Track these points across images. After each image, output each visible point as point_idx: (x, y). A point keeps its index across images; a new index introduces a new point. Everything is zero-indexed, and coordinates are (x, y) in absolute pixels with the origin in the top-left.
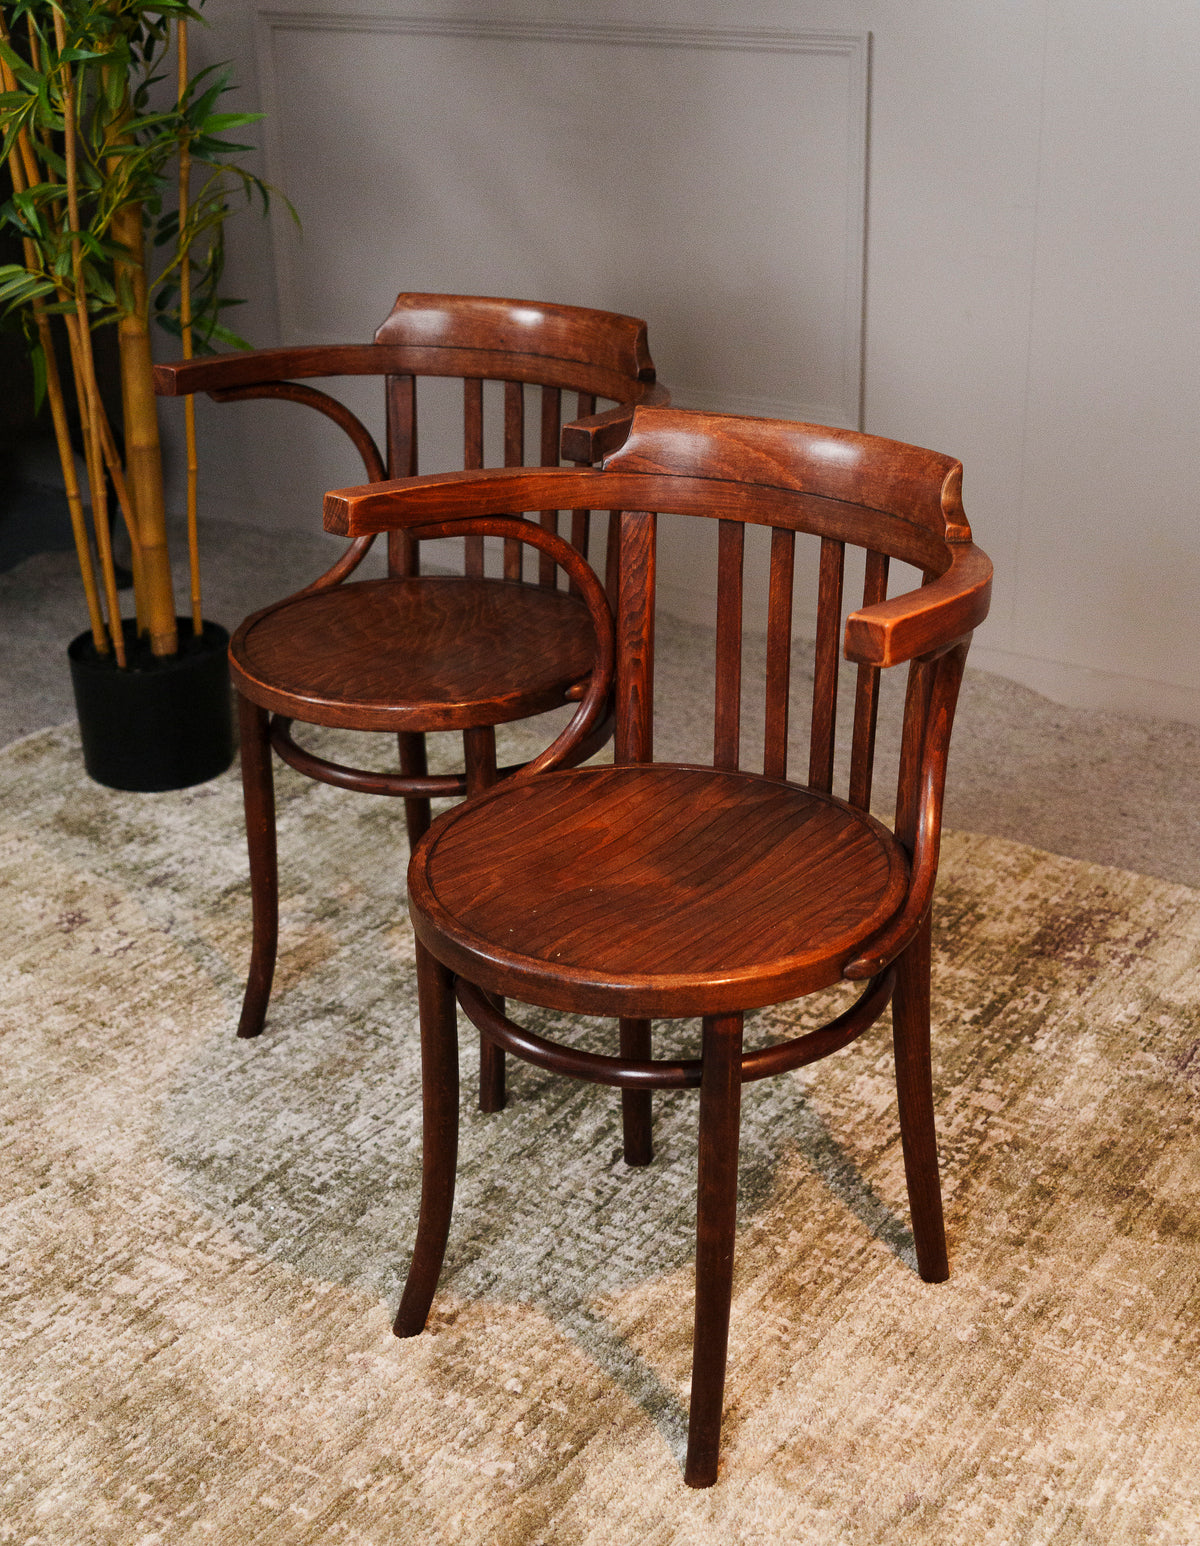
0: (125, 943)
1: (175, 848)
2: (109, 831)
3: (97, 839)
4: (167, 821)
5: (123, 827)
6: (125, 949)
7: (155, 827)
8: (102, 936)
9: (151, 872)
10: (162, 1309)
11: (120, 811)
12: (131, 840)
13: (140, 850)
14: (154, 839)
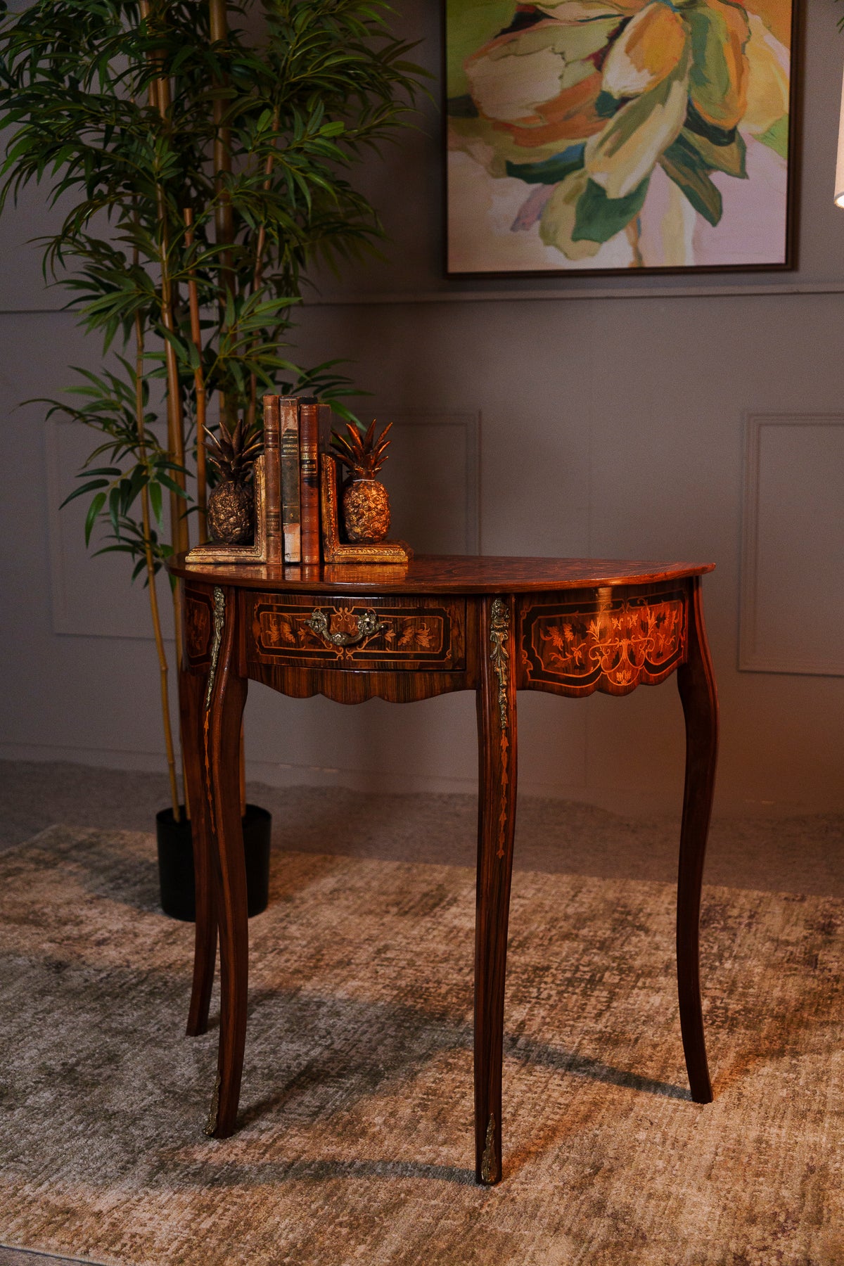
0: (103, 975)
1: (98, 926)
2: (46, 921)
3: (41, 925)
4: (83, 913)
5: (54, 918)
6: (106, 978)
7: (77, 917)
8: (85, 973)
9: (93, 938)
10: (280, 1143)
11: (46, 910)
12: (65, 924)
13: (76, 928)
14: (81, 922)
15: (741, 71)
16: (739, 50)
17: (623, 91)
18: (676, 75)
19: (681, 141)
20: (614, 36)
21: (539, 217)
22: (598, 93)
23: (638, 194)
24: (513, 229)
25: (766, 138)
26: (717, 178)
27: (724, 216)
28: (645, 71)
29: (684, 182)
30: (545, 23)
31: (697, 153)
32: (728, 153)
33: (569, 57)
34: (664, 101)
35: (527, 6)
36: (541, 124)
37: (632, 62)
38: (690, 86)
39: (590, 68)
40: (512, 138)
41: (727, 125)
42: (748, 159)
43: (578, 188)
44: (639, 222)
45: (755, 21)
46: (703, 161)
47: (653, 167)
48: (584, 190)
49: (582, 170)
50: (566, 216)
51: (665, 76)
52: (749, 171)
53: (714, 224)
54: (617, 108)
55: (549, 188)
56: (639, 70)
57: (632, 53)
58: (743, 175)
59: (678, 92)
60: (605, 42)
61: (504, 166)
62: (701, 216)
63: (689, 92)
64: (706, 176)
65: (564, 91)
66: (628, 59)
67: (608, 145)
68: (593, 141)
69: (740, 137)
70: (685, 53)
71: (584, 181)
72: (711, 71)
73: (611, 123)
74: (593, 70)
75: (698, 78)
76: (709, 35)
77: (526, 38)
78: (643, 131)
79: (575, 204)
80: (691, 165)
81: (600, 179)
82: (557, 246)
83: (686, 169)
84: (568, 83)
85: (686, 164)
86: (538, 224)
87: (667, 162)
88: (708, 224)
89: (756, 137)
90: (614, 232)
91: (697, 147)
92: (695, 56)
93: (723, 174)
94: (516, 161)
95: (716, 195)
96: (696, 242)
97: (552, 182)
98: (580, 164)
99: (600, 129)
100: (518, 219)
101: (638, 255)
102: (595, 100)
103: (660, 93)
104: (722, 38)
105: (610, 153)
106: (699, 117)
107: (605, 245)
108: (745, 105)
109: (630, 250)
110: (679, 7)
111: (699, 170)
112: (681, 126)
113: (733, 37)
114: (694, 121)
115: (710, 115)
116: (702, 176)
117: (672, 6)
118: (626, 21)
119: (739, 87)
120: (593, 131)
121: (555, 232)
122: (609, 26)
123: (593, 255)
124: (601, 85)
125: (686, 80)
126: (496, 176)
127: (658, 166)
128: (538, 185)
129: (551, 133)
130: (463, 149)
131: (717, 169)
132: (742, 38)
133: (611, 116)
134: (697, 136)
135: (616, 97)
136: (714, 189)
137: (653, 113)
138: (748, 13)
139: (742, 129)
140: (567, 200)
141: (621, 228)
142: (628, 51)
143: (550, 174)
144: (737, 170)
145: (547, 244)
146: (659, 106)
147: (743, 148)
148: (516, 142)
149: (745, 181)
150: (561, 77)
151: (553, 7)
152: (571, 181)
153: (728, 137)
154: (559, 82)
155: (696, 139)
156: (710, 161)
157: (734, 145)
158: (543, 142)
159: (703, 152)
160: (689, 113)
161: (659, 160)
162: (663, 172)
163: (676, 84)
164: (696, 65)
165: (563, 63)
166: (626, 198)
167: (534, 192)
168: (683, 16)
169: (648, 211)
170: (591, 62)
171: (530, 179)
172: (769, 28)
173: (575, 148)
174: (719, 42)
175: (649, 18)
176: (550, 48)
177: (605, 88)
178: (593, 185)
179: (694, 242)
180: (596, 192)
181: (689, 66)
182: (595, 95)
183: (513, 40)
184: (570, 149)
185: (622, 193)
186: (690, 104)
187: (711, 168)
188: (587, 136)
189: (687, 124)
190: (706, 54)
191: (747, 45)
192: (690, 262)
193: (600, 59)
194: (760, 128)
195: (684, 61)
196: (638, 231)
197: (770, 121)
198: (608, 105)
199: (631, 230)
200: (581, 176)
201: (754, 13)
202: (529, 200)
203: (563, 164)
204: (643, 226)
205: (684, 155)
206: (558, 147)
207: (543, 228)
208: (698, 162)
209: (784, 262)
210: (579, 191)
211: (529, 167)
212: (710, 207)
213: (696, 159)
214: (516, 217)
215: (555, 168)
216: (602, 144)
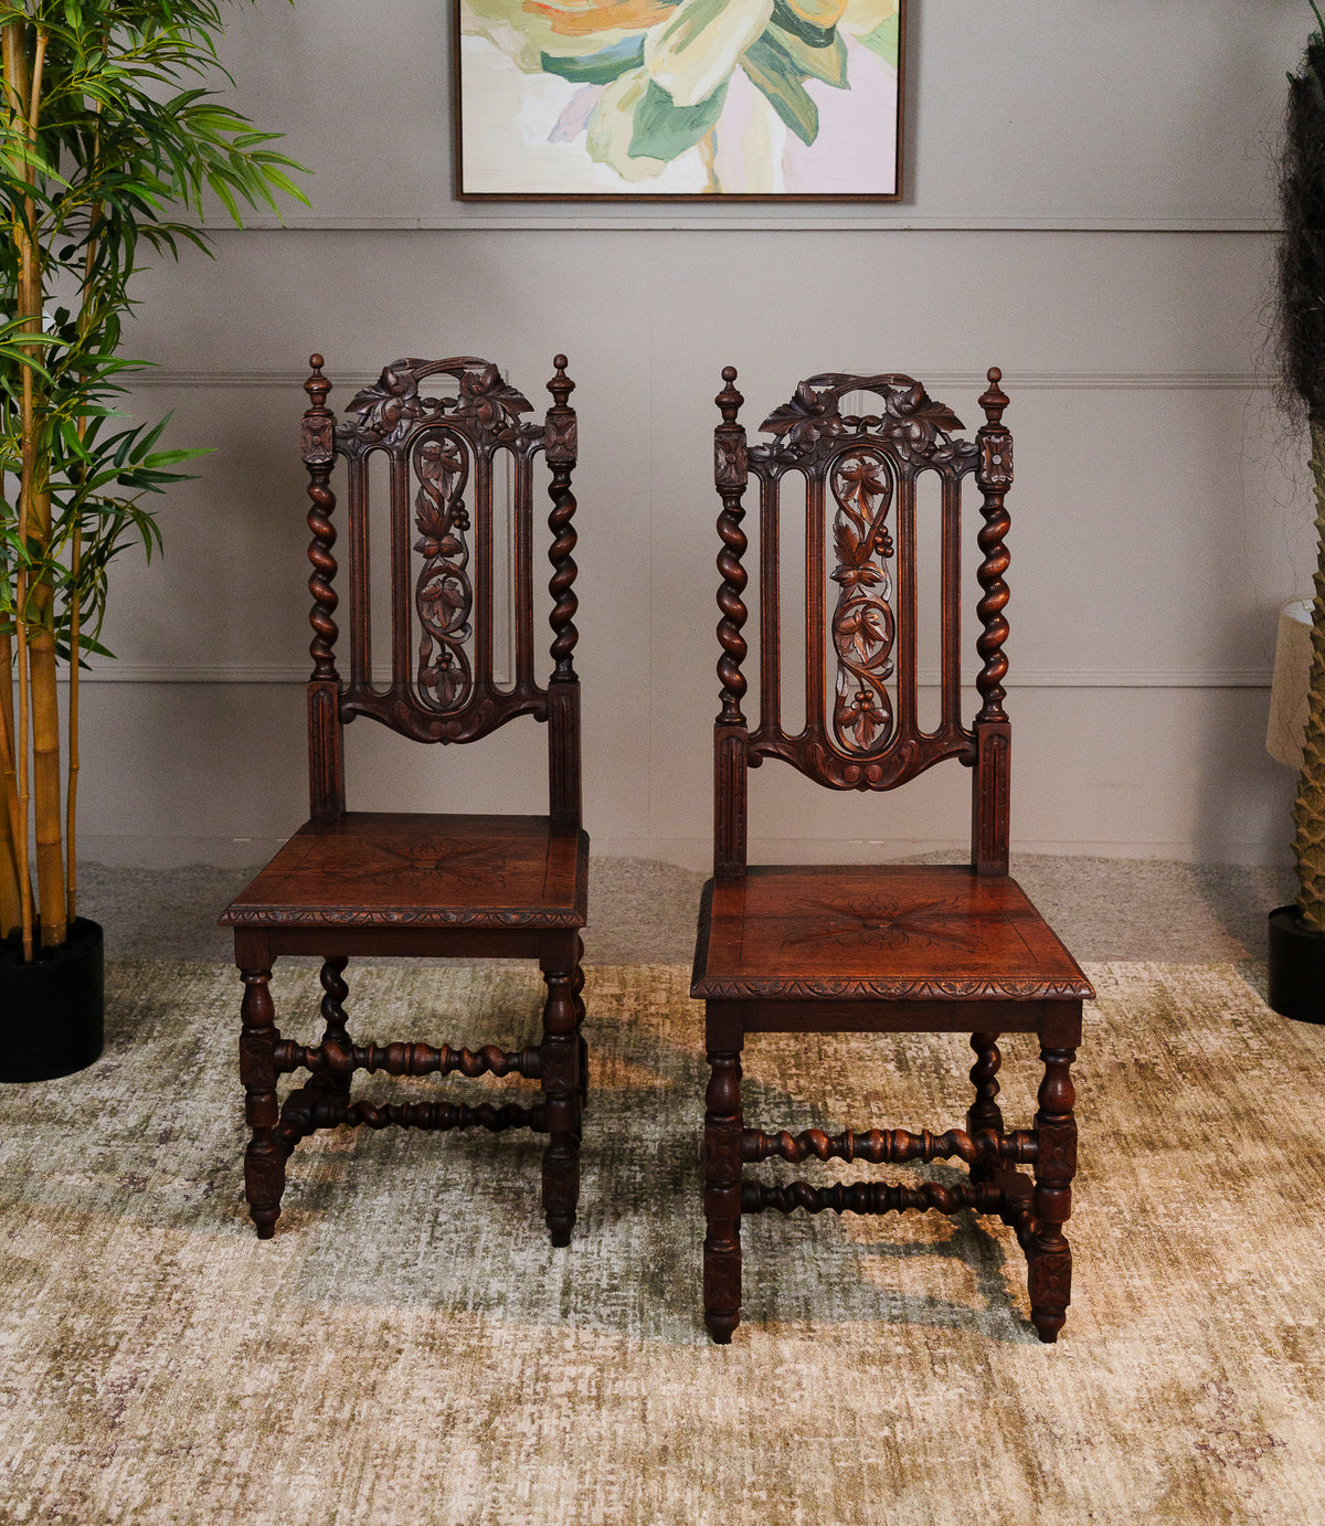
19: (766, 38)
21: (585, 125)
23: (712, 102)
24: (550, 138)
25: (871, 40)
26: (811, 86)
27: (820, 134)
29: (771, 90)
31: (787, 54)
32: (825, 56)
36: (588, 8)
40: (550, 23)
41: (824, 24)
42: (850, 68)
43: (636, 92)
44: (713, 137)
46: (793, 64)
47: (732, 70)
48: (644, 94)
49: (639, 70)
50: (621, 126)
52: (850, 80)
53: (809, 143)
55: (598, 89)
58: (844, 84)
61: (539, 59)
62: (792, 133)
64: (799, 83)
67: (674, 39)
68: (654, 33)
69: (841, 42)
71: (644, 84)
73: (678, 12)
78: (719, 24)
79: (633, 111)
80: (782, 71)
81: (664, 81)
82: (610, 164)
83: (774, 75)
85: (773, 69)
86: (583, 135)
87: (749, 64)
88: (800, 142)
89: (858, 39)
90: (682, 149)
91: (786, 46)
93: (820, 82)
94: (554, 54)
95: (810, 107)
96: (787, 165)
97: (602, 83)
98: (638, 62)
99: (665, 18)
100: (556, 128)
101: (715, 179)
105: (679, 48)
106: (790, 11)
107: (671, 163)
109: (703, 171)
111: (788, 76)
112: (767, 20)
114: (782, 15)
115: (803, 10)
116: (793, 84)
120: (657, 20)
121: (607, 145)
123: (655, 176)
126: (527, 71)
127: (739, 69)
128: (583, 85)
129: (601, 19)
130: (483, 33)
131: (811, 75)
133: (678, 3)
134: (786, 33)
136: (809, 99)
137: (732, 3)
139: (842, 29)
140: (622, 106)
141: (691, 144)
143: (601, 74)
144: (836, 78)
145: (596, 161)
147: (843, 51)
148: (553, 29)
149: (845, 92)
152: (626, 81)
153: (826, 37)
155: (785, 37)
156: (802, 65)
157: (831, 48)
158: (590, 31)
159: (794, 55)
161: (738, 61)
162: (743, 76)
166: (697, 106)
167: (578, 93)
169: (726, 122)
171: (573, 77)
173: (635, 38)
178: (654, 87)
179: (783, 164)
180: (659, 98)
184: (624, 42)
185: (693, 102)
187: (802, 73)
188: (649, 26)
189: (774, 19)
192: (778, 188)
194: (864, 29)
196: (714, 148)
197: (876, 21)
199: (705, 148)
200: (639, 76)
202: (572, 103)
203: (615, 60)
204: (719, 142)
205: (772, 57)
206: (608, 39)
207: (590, 139)
208: (788, 66)
209: (893, 192)
210: (636, 94)
211: (571, 61)
212: (803, 122)
213: (785, 61)
214: (554, 124)
215: (606, 63)
216: (666, 36)
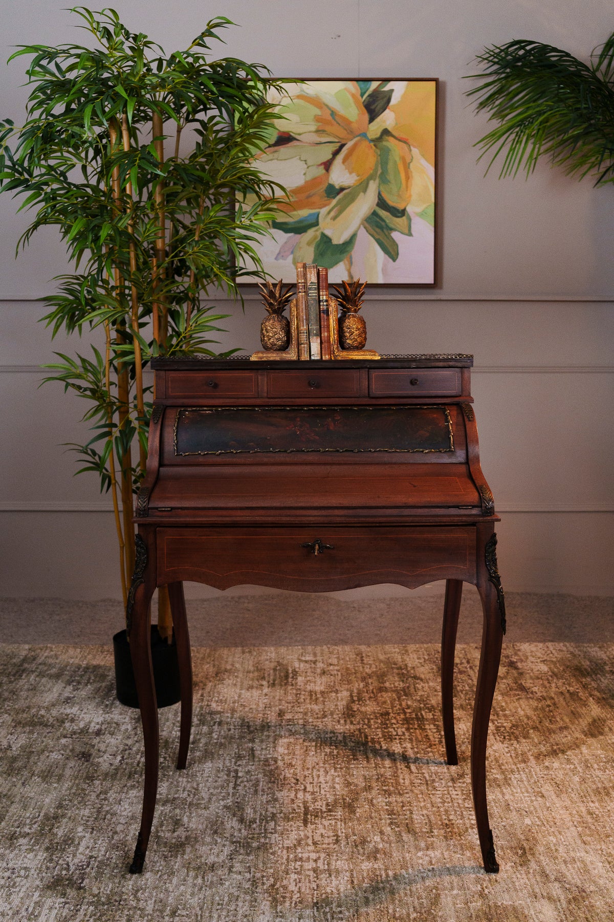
15: (408, 178)
16: (407, 166)
17: (341, 184)
18: (371, 177)
19: (375, 213)
20: (336, 153)
21: (292, 252)
22: (327, 184)
23: (350, 242)
24: (276, 259)
25: (422, 215)
26: (395, 235)
27: (399, 256)
28: (354, 174)
29: (377, 237)
30: (294, 143)
31: (383, 221)
32: (401, 222)
33: (309, 163)
34: (365, 191)
35: (284, 133)
37: (346, 169)
38: (379, 184)
39: (322, 170)
41: (400, 207)
42: (413, 226)
43: (315, 238)
44: (351, 258)
45: (415, 151)
46: (387, 225)
47: (359, 228)
48: (319, 239)
49: (317, 228)
50: (309, 253)
51: (365, 177)
52: (413, 232)
53: (394, 260)
54: (338, 194)
55: (298, 236)
56: (351, 173)
57: (346, 164)
58: (410, 234)
59: (373, 187)
60: (331, 156)
62: (387, 256)
63: (379, 187)
64: (389, 234)
65: (306, 182)
66: (343, 167)
67: (332, 214)
68: (323, 211)
69: (408, 215)
70: (376, 165)
71: (319, 234)
72: (391, 177)
73: (334, 202)
74: (324, 171)
75: (384, 179)
76: (390, 157)
77: (283, 150)
78: (353, 207)
79: (314, 246)
80: (381, 228)
81: (328, 233)
83: (378, 230)
84: (309, 178)
85: (377, 227)
86: (291, 257)
87: (367, 225)
88: (391, 260)
89: (417, 214)
90: (336, 263)
91: (383, 217)
92: (382, 168)
93: (399, 233)
94: (279, 221)
95: (395, 244)
96: (384, 271)
97: (300, 233)
98: (316, 224)
99: (328, 205)
100: (279, 254)
101: (351, 277)
102: (325, 188)
103: (363, 187)
104: (397, 159)
105: (334, 218)
106: (385, 201)
107: (331, 270)
108: (410, 196)
109: (346, 273)
110: (372, 141)
111: (385, 230)
112: (375, 206)
113: (403, 159)
114: (382, 203)
115: (391, 201)
116: (387, 234)
117: (368, 138)
118: (342, 146)
119: (407, 187)
120: (325, 206)
122: (333, 147)
124: (328, 178)
125: (377, 181)
127: (362, 227)
128: (291, 234)
129: (300, 205)
131: (395, 230)
132: (408, 161)
133: (334, 198)
134: (384, 212)
135: (337, 187)
136: (394, 241)
137: (359, 197)
138: (412, 148)
139: (409, 209)
140: (309, 244)
141: (340, 261)
142: (344, 162)
143: (299, 229)
144: (406, 231)
146: (362, 194)
147: (410, 219)
149: (411, 238)
150: (305, 174)
151: (300, 134)
152: (311, 233)
153: (402, 213)
154: (304, 177)
155: (383, 213)
156: (391, 226)
157: (404, 218)
158: (295, 210)
159: (387, 221)
160: (379, 199)
161: (362, 223)
162: (364, 231)
163: (371, 182)
164: (382, 173)
165: (306, 166)
166: (343, 244)
167: (290, 238)
168: (375, 145)
169: (356, 252)
170: (323, 167)
171: (287, 231)
172: (423, 156)
173: (314, 214)
174: (395, 162)
175: (356, 145)
176: (298, 157)
177: (331, 182)
178: (323, 235)
179: (382, 270)
180: (325, 240)
181: (379, 172)
182: (325, 186)
183: (276, 151)
184: (310, 215)
185: (341, 242)
186: (379, 194)
187: (392, 229)
188: (321, 208)
189: (378, 205)
190: (389, 167)
191: (411, 164)
192: (381, 281)
193: (327, 165)
194: (419, 209)
195: (376, 170)
196: (351, 263)
197: (425, 206)
198: (332, 191)
199: (347, 262)
200: (317, 231)
201: (414, 147)
202: (286, 243)
203: (306, 223)
204: (353, 260)
205: (377, 222)
206: (304, 213)
207: (294, 259)
208: (385, 226)
209: (433, 282)
210: (315, 239)
211: (285, 223)
212: (391, 251)
213: (383, 224)
214: (277, 251)
215: (301, 225)
216: (329, 213)
